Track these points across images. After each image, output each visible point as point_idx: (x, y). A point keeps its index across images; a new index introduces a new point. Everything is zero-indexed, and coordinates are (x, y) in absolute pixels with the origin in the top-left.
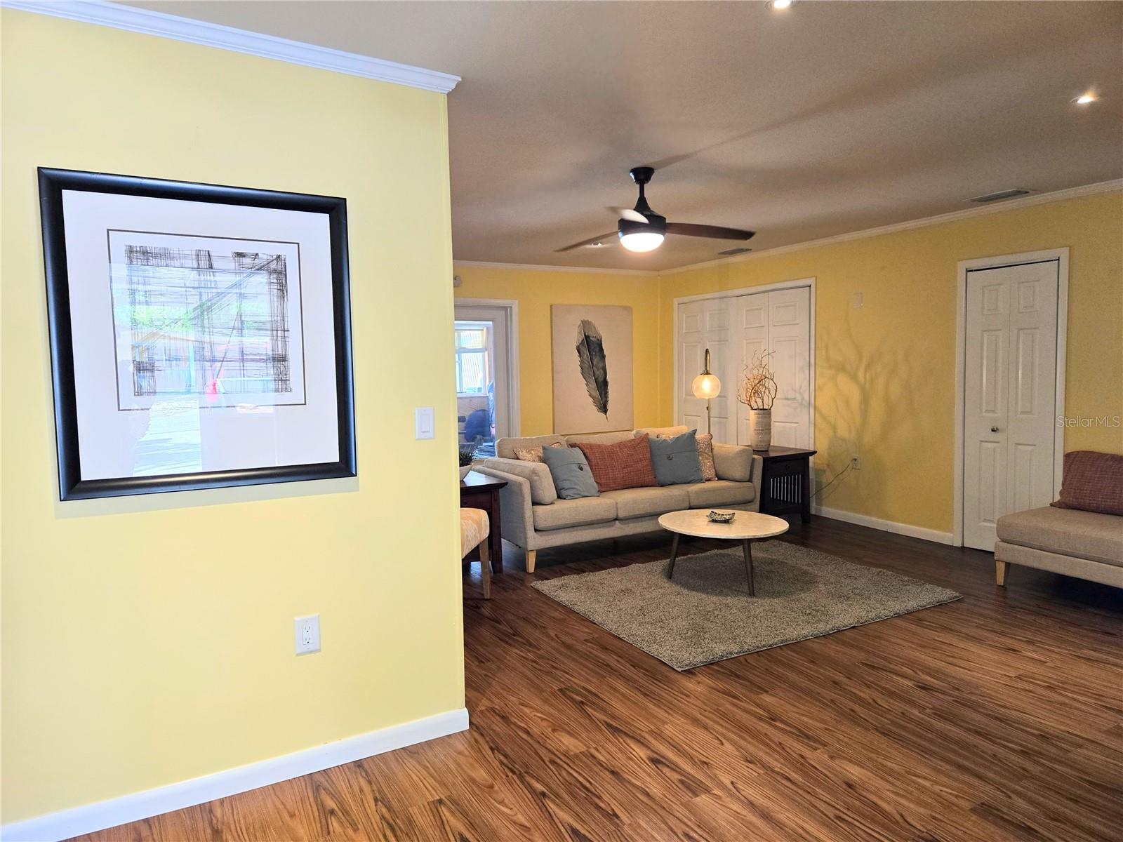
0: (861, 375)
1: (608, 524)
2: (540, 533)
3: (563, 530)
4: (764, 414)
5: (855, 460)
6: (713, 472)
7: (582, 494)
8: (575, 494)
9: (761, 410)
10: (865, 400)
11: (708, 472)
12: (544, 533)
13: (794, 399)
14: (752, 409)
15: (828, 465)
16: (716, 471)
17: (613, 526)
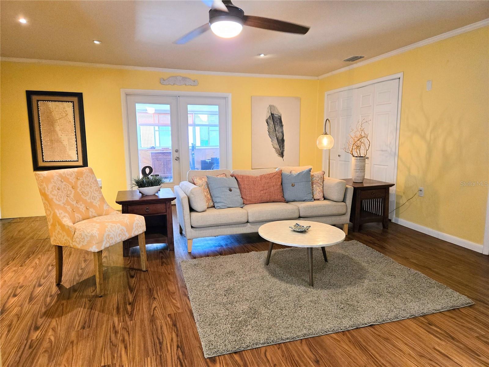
0: (428, 136)
1: (242, 225)
2: (195, 229)
3: (211, 228)
4: (360, 159)
5: (421, 190)
6: (321, 195)
7: (228, 206)
8: (223, 206)
9: (359, 157)
10: (430, 152)
11: (318, 195)
12: (198, 229)
13: (386, 151)
14: (354, 156)
15: (404, 193)
16: (324, 195)
17: (245, 226)
